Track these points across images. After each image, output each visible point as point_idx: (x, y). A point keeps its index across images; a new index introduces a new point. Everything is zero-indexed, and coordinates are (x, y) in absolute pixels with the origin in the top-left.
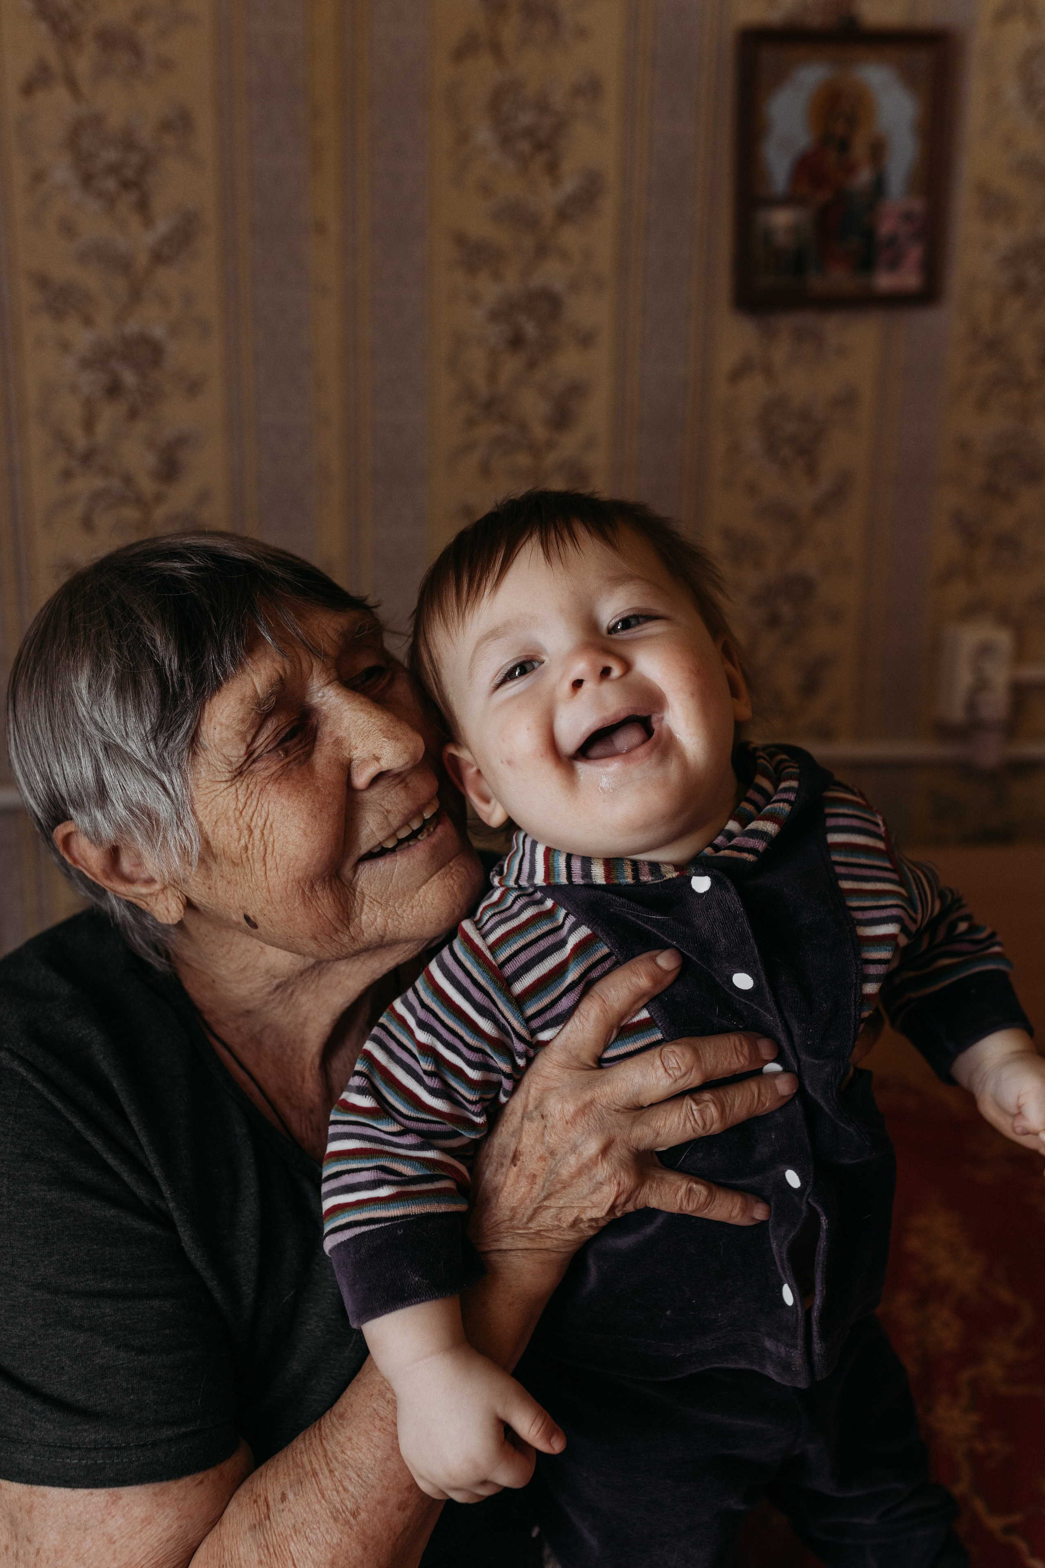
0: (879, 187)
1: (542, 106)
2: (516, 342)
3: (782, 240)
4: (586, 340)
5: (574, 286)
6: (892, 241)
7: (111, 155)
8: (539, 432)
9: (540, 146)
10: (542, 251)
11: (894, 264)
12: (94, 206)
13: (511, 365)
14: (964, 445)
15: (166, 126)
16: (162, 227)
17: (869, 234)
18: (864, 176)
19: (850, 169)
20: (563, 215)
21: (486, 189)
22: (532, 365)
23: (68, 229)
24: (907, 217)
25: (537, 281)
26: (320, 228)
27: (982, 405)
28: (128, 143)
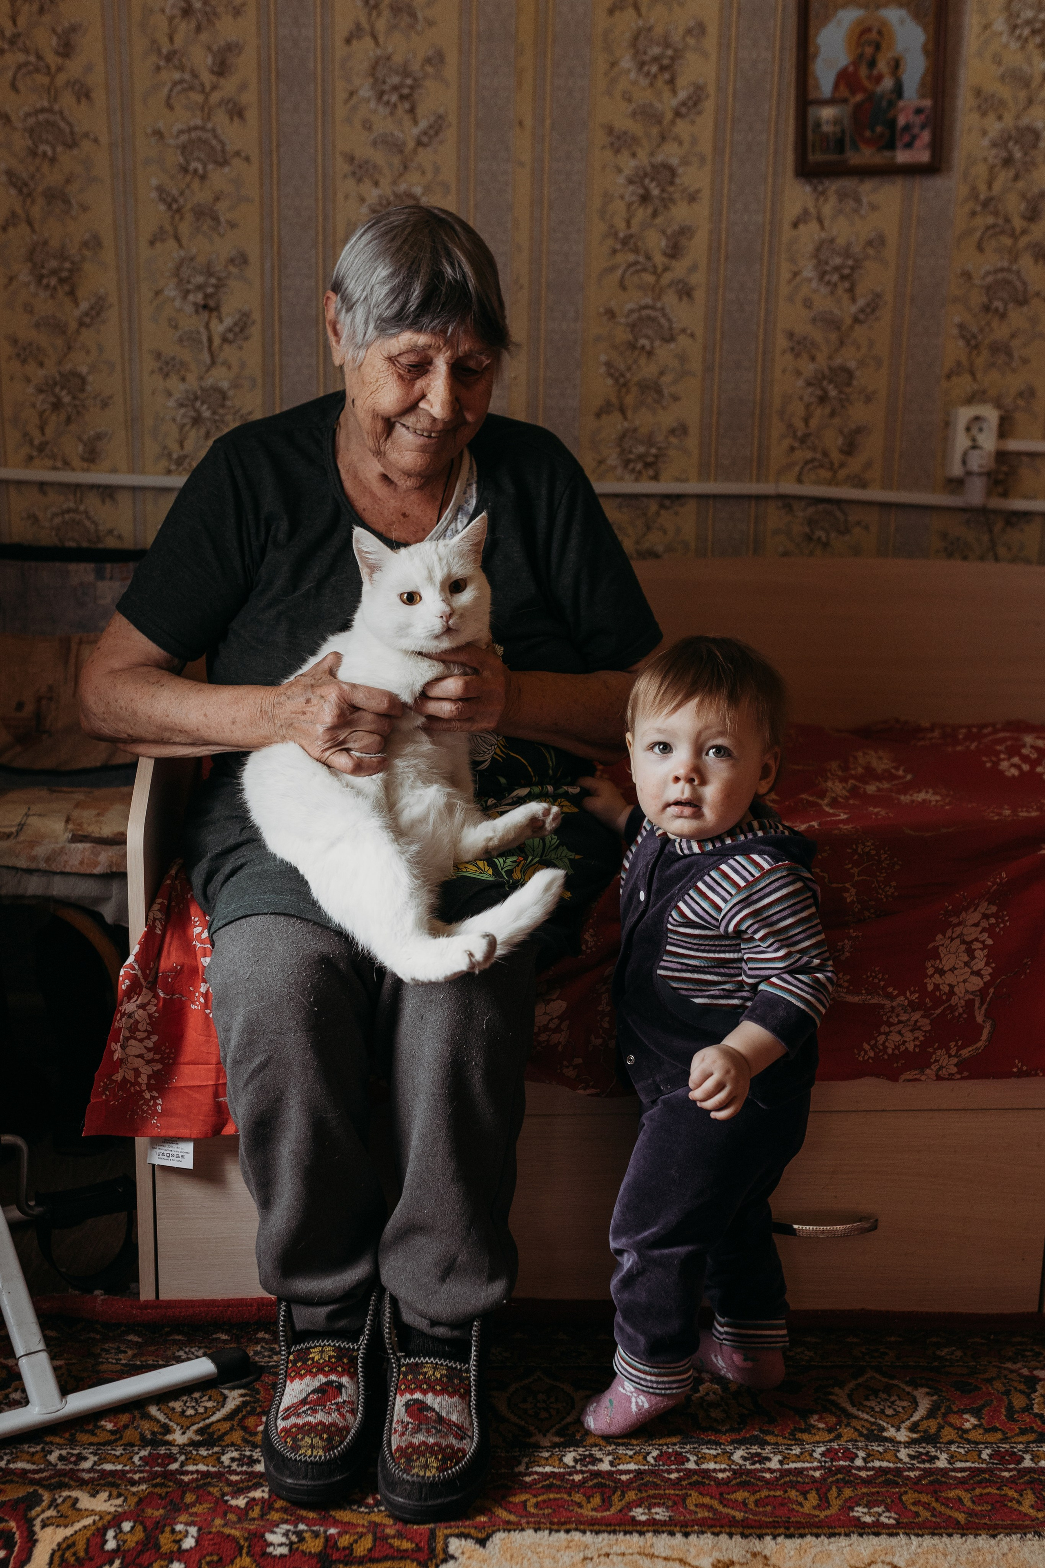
0: (898, 90)
1: (666, 43)
2: (645, 198)
3: (827, 128)
4: (692, 198)
5: (685, 161)
6: (907, 128)
7: (395, 80)
8: (659, 259)
9: (663, 69)
10: (663, 138)
11: (909, 145)
12: (383, 111)
13: (641, 214)
14: (967, 275)
15: (428, 61)
16: (423, 124)
17: (892, 124)
18: (888, 83)
19: (879, 79)
20: (678, 114)
21: (628, 98)
22: (655, 214)
23: (367, 126)
24: (919, 111)
25: (660, 158)
26: (521, 123)
27: (980, 248)
28: (406, 73)
